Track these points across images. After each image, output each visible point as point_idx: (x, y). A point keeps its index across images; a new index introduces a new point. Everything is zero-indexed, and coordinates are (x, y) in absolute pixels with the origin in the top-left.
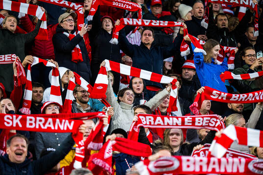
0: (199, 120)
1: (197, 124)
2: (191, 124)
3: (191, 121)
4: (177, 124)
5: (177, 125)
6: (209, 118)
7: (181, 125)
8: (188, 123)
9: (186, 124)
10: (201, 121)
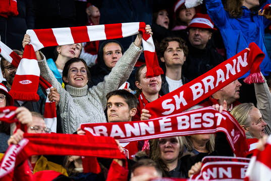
0: (184, 120)
1: (180, 127)
2: (170, 129)
3: (170, 124)
4: (147, 132)
5: (147, 134)
6: (199, 115)
7: (153, 133)
8: (166, 127)
9: (162, 130)
10: (186, 122)
